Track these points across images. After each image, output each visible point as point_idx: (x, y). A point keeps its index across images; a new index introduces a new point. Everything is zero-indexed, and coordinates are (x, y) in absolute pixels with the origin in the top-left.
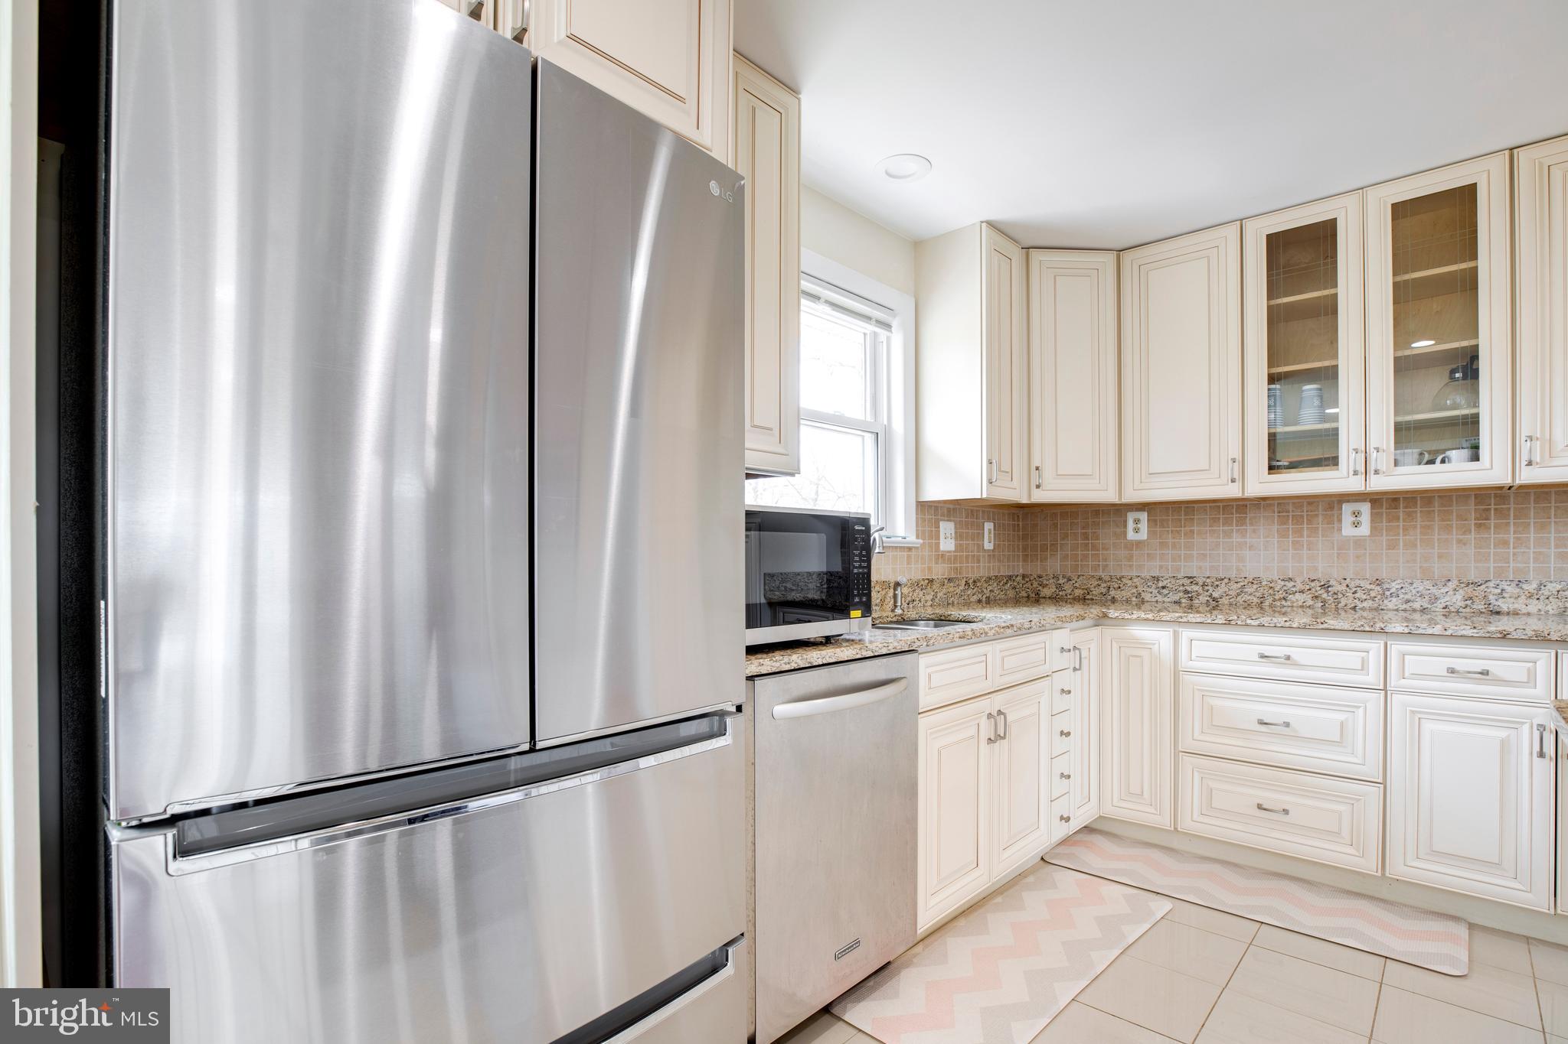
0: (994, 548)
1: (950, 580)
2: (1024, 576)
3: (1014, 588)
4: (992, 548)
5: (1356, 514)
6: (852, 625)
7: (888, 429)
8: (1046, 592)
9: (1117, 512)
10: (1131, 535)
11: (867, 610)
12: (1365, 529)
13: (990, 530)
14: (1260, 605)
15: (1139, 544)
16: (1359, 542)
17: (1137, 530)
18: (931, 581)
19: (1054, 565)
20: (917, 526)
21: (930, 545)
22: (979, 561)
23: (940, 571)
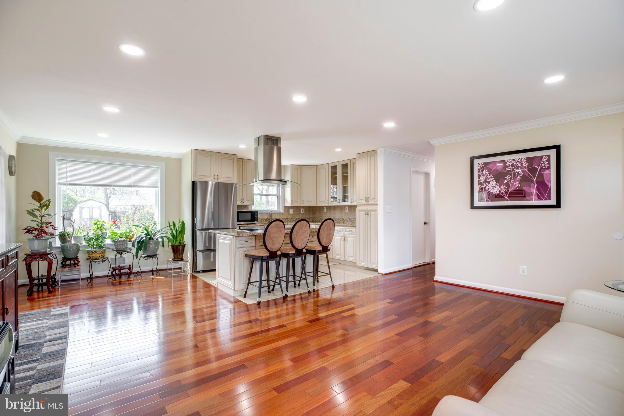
0: (304, 213)
1: (292, 218)
2: (312, 218)
3: (309, 220)
4: (303, 213)
5: (347, 208)
6: (256, 222)
7: (279, 195)
8: (315, 221)
9: (323, 207)
10: (324, 211)
11: (257, 221)
12: (347, 211)
13: (302, 210)
14: (337, 222)
15: (325, 212)
16: (347, 212)
17: (325, 210)
18: (287, 218)
19: (316, 216)
20: (284, 210)
21: (287, 213)
22: (300, 215)
23: (289, 217)
